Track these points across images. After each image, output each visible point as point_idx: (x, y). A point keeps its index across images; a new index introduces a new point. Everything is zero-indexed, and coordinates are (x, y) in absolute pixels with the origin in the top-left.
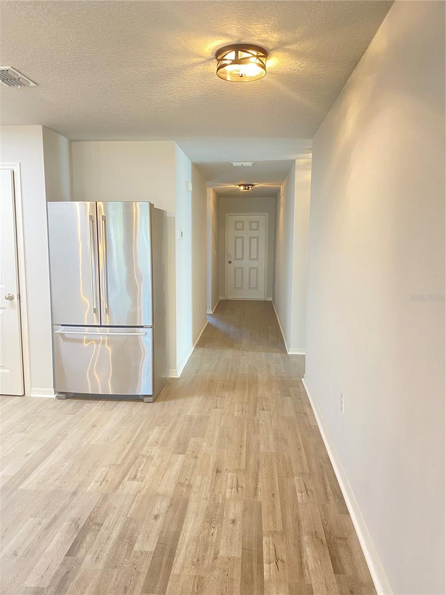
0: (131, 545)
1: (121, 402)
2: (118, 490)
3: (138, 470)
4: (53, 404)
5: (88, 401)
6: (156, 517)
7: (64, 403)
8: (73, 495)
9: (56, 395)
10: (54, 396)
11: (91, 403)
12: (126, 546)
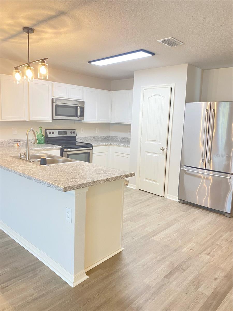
0: (198, 287)
1: (212, 213)
2: (198, 257)
3: (211, 251)
4: (176, 204)
5: (194, 207)
6: (215, 279)
7: (182, 205)
8: (174, 251)
9: (178, 200)
10: (178, 201)
11: (196, 209)
12: (195, 287)
